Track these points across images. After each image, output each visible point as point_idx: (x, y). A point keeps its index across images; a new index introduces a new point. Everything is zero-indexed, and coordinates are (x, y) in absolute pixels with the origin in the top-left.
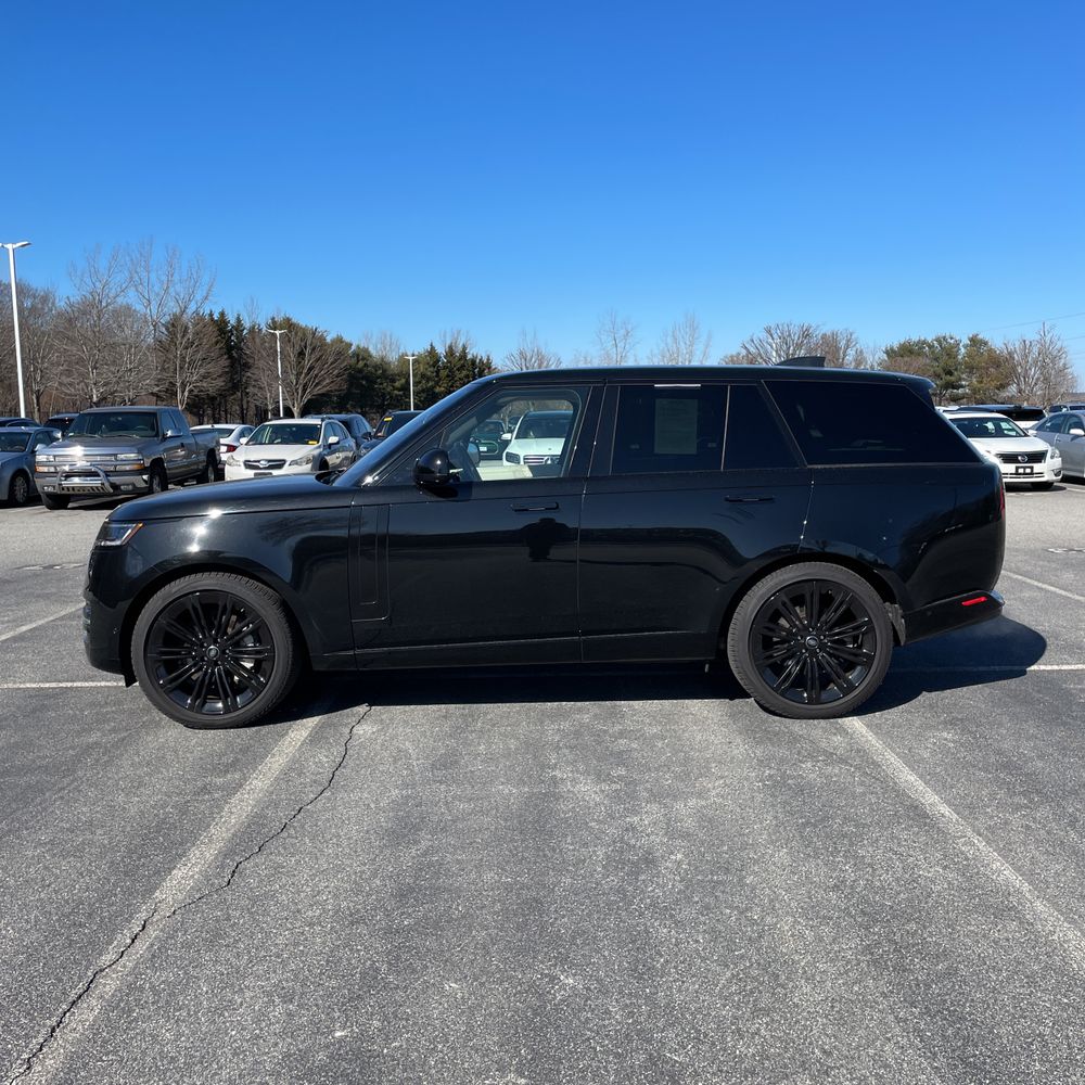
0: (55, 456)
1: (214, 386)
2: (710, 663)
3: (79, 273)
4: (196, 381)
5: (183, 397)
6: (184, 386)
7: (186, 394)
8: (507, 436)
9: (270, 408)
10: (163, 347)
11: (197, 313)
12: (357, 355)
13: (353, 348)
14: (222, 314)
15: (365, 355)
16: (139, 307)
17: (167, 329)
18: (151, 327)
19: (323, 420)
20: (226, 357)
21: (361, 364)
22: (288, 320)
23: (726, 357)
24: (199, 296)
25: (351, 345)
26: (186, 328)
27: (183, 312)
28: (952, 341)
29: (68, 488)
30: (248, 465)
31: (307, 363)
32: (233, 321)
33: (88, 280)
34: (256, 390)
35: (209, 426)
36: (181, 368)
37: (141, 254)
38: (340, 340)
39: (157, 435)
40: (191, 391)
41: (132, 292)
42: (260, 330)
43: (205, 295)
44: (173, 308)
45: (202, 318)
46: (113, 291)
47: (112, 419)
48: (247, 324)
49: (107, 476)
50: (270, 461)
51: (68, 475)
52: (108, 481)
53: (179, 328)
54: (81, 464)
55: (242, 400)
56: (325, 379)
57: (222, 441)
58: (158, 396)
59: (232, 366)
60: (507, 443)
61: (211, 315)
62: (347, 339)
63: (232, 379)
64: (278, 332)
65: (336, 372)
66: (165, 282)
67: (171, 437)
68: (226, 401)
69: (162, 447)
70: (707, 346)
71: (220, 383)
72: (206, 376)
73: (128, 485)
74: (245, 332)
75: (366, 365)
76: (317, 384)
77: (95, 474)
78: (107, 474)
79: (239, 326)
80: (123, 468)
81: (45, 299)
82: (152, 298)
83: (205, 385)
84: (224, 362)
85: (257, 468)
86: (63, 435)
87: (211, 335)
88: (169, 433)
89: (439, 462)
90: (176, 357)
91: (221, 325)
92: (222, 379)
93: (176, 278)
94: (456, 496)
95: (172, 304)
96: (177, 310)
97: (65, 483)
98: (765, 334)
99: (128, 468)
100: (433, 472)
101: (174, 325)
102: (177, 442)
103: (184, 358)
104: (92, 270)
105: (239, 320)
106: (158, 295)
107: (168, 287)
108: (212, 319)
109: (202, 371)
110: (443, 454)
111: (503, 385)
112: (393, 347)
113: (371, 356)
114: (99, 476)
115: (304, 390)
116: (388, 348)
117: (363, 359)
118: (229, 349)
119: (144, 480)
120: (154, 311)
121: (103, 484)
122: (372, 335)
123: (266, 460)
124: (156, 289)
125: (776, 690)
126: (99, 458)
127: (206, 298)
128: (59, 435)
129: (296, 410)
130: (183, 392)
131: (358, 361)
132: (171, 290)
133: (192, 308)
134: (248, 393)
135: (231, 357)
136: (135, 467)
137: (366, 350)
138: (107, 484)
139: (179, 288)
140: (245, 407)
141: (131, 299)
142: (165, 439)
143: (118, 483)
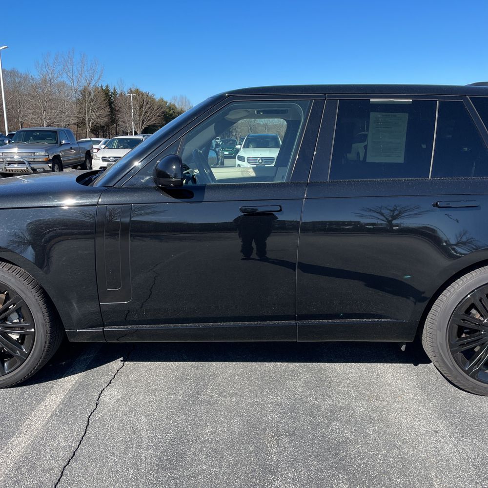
0: (2, 153)
1: (103, 121)
2: (407, 344)
3: (40, 66)
4: (95, 118)
5: (89, 126)
6: (89, 120)
7: (90, 124)
8: (238, 147)
9: (129, 131)
10: (80, 102)
11: (95, 85)
12: (169, 108)
13: (168, 104)
14: (107, 87)
15: (173, 107)
16: (69, 83)
17: (81, 93)
18: (74, 92)
19: (144, 137)
20: (108, 107)
21: (172, 111)
22: (138, 90)
24: (96, 78)
25: (167, 102)
26: (90, 93)
27: (89, 85)
29: (9, 170)
30: (104, 159)
31: (144, 110)
32: (112, 90)
33: (44, 69)
34: (122, 123)
35: (89, 139)
36: (88, 112)
37: (69, 57)
38: (162, 100)
39: (57, 143)
40: (93, 123)
41: (65, 75)
42: (125, 95)
43: (99, 77)
44: (84, 83)
45: (97, 88)
46: (56, 74)
47: (34, 134)
48: (119, 92)
49: (30, 164)
50: (115, 158)
51: (10, 163)
52: (30, 167)
53: (87, 93)
54: (16, 158)
55: (116, 128)
56: (152, 118)
57: (94, 146)
58: (78, 125)
59: (111, 111)
60: (238, 150)
61: (102, 87)
62: (165, 99)
63: (112, 118)
64: (132, 95)
65: (158, 114)
66: (80, 70)
67: (64, 144)
68: (109, 128)
69: (59, 149)
71: (106, 119)
72: (99, 116)
73: (41, 169)
74: (118, 95)
75: (174, 112)
76: (149, 120)
77: (23, 163)
78: (29, 163)
79: (115, 93)
80: (38, 160)
81: (25, 79)
82: (74, 78)
83: (99, 120)
84: (108, 109)
85: (108, 161)
86: (9, 142)
87: (102, 97)
88: (63, 142)
89: (174, 167)
90: (85, 107)
91: (106, 93)
92: (107, 117)
93: (85, 69)
94: (192, 197)
95: (84, 81)
96: (86, 84)
97: (8, 168)
99: (40, 160)
100: (168, 176)
101: (84, 92)
102: (68, 147)
103: (90, 107)
104: (46, 65)
105: (115, 90)
106: (77, 77)
107: (81, 73)
108: (102, 89)
109: (98, 114)
110: (177, 160)
111: (234, 98)
112: (187, 103)
113: (176, 108)
114: (25, 164)
115: (143, 123)
116: (184, 104)
117: (172, 109)
118: (110, 104)
119: (50, 167)
120: (75, 85)
121: (27, 168)
122: (177, 98)
123: (113, 157)
124: (76, 74)
125: (467, 372)
126: (25, 154)
127: (99, 79)
128: (7, 142)
129: (138, 132)
130: (89, 123)
131: (170, 110)
132: (83, 75)
133: (93, 83)
134: (119, 124)
135: (111, 107)
136: (44, 160)
137: (174, 105)
138: (30, 169)
139: (86, 73)
140: (118, 131)
141: (65, 78)
142: (61, 145)
143: (35, 168)
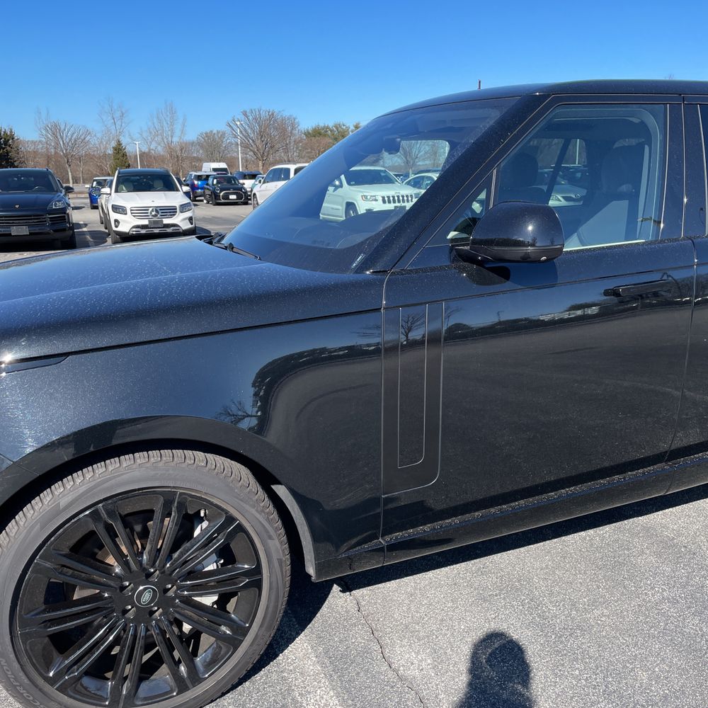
23: (202, 134)
28: (344, 127)
70: (184, 125)
98: (243, 117)
